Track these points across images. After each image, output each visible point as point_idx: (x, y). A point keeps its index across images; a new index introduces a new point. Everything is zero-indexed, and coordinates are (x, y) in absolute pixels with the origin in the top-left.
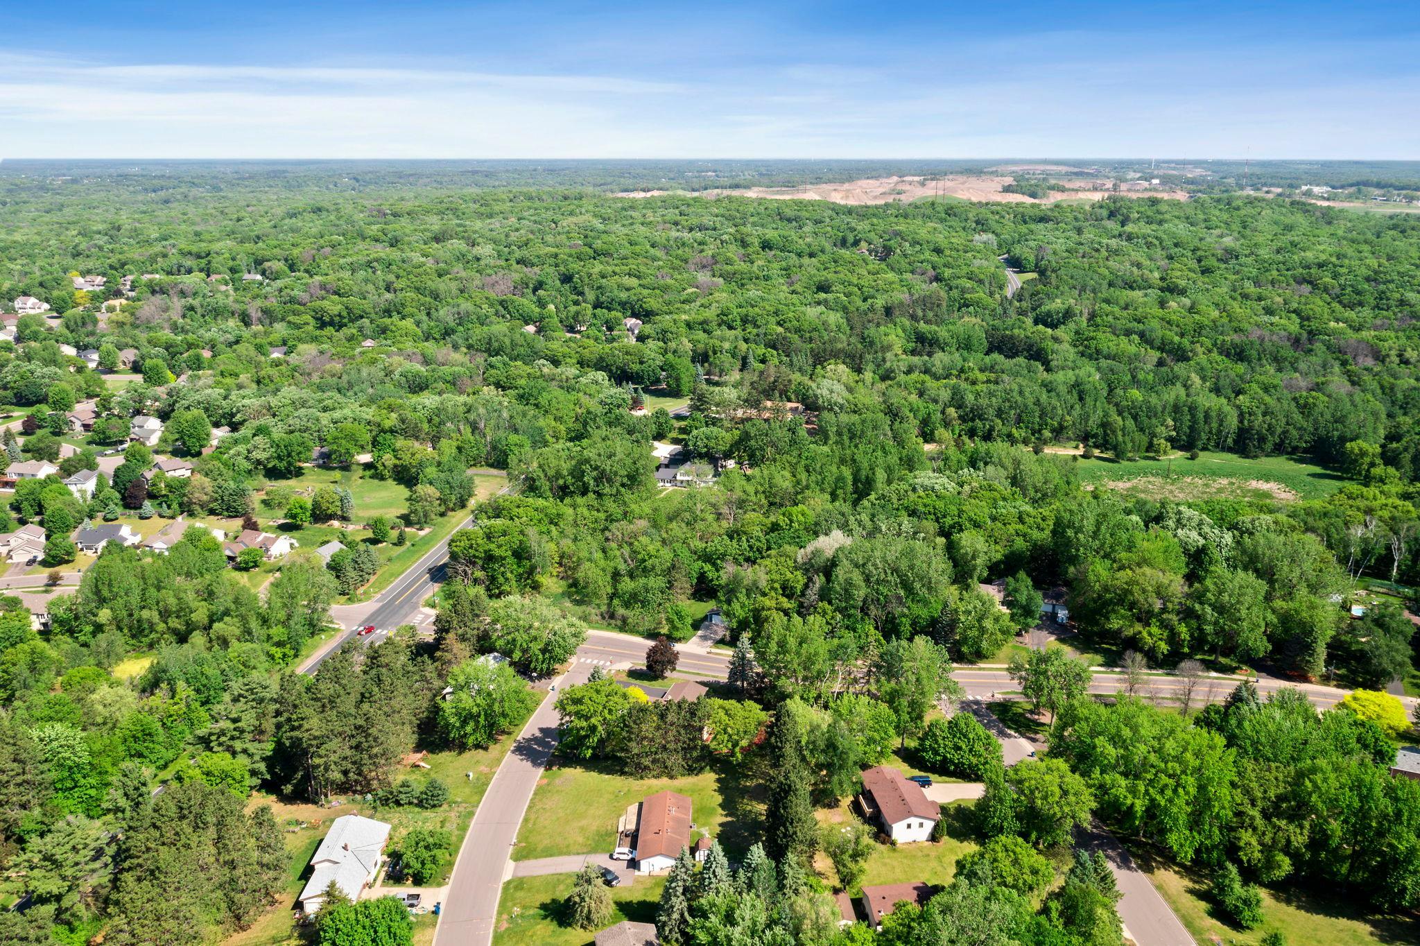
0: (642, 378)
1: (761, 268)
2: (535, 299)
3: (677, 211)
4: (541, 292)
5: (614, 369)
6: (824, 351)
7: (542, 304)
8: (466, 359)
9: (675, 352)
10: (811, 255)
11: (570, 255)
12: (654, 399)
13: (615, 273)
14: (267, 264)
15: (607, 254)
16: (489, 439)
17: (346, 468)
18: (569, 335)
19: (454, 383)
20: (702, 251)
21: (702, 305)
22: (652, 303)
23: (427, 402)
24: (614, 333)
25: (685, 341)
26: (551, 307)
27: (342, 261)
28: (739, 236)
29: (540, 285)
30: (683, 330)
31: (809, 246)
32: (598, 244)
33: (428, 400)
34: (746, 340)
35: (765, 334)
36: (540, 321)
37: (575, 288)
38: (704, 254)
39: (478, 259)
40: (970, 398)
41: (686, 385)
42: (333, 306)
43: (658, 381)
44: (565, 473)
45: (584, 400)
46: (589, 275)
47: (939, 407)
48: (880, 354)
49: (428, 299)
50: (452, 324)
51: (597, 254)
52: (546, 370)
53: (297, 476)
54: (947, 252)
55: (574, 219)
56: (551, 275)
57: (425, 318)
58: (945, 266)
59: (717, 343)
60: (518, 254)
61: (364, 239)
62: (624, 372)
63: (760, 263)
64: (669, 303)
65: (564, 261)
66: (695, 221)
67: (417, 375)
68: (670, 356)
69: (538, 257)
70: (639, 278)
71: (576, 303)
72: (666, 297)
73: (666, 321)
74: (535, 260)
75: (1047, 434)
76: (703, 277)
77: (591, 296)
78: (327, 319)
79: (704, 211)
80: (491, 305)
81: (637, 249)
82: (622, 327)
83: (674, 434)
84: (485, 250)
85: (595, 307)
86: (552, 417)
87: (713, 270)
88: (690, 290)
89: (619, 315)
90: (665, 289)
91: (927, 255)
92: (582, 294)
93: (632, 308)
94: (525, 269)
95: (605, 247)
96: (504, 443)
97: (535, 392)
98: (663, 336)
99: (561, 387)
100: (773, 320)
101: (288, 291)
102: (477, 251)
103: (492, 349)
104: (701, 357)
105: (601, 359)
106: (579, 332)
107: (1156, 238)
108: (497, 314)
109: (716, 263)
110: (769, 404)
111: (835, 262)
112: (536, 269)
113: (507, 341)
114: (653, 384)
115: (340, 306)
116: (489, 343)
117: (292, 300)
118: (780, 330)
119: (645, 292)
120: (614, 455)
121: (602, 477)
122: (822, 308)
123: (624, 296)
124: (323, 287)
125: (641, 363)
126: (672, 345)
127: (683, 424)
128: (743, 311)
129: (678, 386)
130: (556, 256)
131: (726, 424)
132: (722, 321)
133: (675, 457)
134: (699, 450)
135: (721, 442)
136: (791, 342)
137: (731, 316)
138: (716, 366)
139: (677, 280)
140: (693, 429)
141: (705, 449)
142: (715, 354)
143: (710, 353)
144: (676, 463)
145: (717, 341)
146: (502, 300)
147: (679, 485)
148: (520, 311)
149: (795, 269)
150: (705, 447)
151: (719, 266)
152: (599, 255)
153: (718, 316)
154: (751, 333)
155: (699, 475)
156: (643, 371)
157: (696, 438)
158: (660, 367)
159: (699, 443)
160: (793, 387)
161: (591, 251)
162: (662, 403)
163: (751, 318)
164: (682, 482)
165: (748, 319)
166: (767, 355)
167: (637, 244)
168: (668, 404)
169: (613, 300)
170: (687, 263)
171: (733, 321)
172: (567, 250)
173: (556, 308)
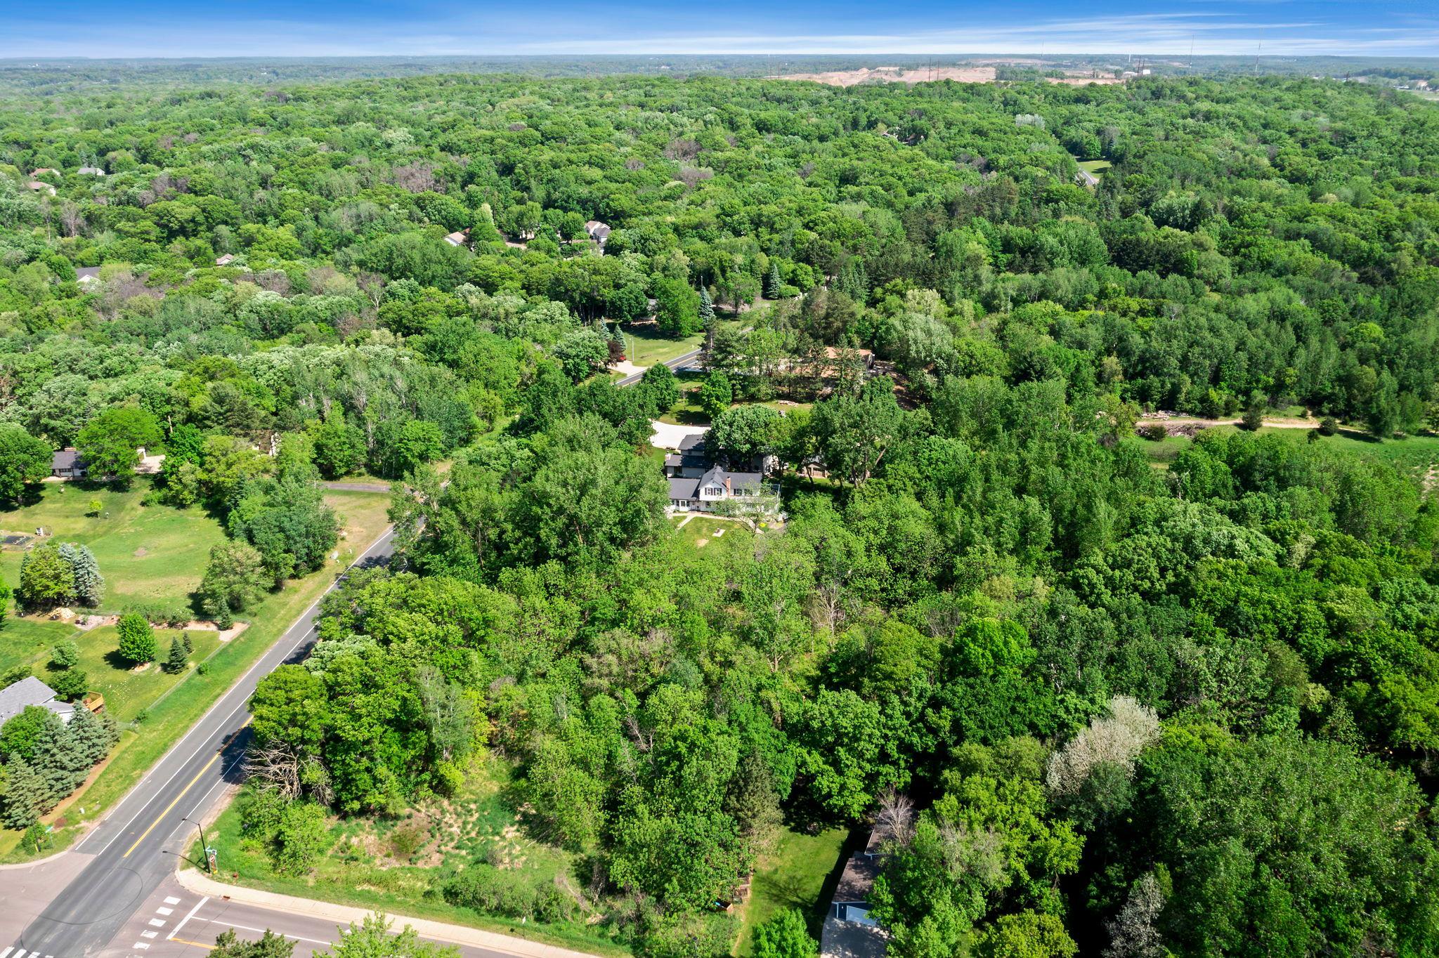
0: (620, 310)
1: (760, 155)
2: (463, 196)
3: (641, 92)
4: (472, 187)
5: (577, 296)
6: (886, 265)
7: (473, 203)
8: (352, 284)
9: (665, 269)
10: (822, 139)
11: (511, 140)
12: (641, 342)
13: (571, 162)
14: (111, 155)
15: (559, 138)
16: (371, 428)
17: (119, 486)
18: (510, 245)
19: (333, 325)
20: (681, 134)
21: (692, 203)
22: (623, 200)
23: (275, 358)
24: (574, 242)
25: (679, 253)
26: (486, 207)
27: (205, 148)
28: (726, 116)
29: (471, 178)
30: (672, 236)
31: (818, 127)
32: (547, 125)
33: (281, 354)
34: (766, 251)
35: (793, 243)
36: (471, 227)
37: (518, 182)
38: (685, 137)
39: (389, 146)
40: (1136, 340)
41: (688, 317)
42: (184, 208)
43: (644, 314)
44: (500, 515)
45: (534, 349)
46: (537, 165)
47: (1089, 354)
48: (969, 271)
49: (316, 197)
50: (349, 231)
51: (546, 138)
52: (474, 301)
53: (28, 503)
54: (992, 134)
55: (516, 101)
56: (487, 166)
57: (311, 223)
58: (995, 151)
59: (725, 255)
60: (442, 139)
61: (245, 121)
62: (591, 299)
63: (760, 148)
64: (645, 201)
65: (503, 147)
66: (666, 102)
67: (274, 310)
68: (658, 275)
69: (469, 142)
70: (602, 167)
71: (520, 202)
72: (641, 192)
73: (645, 225)
74: (465, 146)
75: (1259, 396)
76: (686, 167)
77: (539, 192)
78: (175, 225)
79: (673, 92)
80: (402, 205)
81: (598, 131)
82: (584, 234)
83: (682, 405)
84: (398, 134)
85: (545, 207)
86: (481, 384)
87: (698, 158)
88: (673, 183)
89: (578, 216)
90: (639, 182)
91: (968, 138)
92: (527, 189)
93: (596, 209)
94: (451, 158)
95: (556, 128)
96: (396, 437)
97: (453, 340)
98: (643, 245)
99: (496, 331)
100: (797, 222)
101: (125, 187)
102: (389, 135)
103: (392, 268)
104: (702, 278)
105: (558, 281)
106: (525, 241)
107: (1239, 117)
108: (411, 218)
109: (701, 148)
110: (832, 354)
111: (855, 146)
112: (466, 158)
113: (418, 259)
114: (636, 318)
115: (194, 208)
116: (390, 259)
117: (131, 201)
118: (813, 235)
119: (613, 186)
120: (593, 482)
121: (572, 528)
122: (862, 206)
123: (584, 191)
124: (173, 181)
125: (617, 286)
126: (661, 258)
127: (693, 386)
128: (753, 209)
129: (675, 322)
130: (492, 140)
131: (765, 389)
132: (725, 224)
133: (694, 454)
134: (737, 446)
135: (775, 433)
136: (831, 253)
137: (736, 217)
138: (728, 289)
139: (652, 170)
140: (714, 401)
141: (748, 446)
142: (723, 271)
143: (717, 270)
144: (695, 466)
145: (724, 253)
146: (419, 198)
147: (703, 508)
148: (443, 213)
149: (804, 156)
150: (747, 441)
151: (705, 153)
152: (548, 139)
153: (718, 216)
154: (770, 240)
155: (737, 491)
156: (620, 299)
157: (731, 425)
158: (646, 293)
159: (736, 436)
160: (856, 324)
161: (538, 134)
162: (653, 348)
163: (764, 219)
164: (708, 503)
165: (761, 221)
166: (798, 272)
167: (596, 125)
168: (661, 350)
169: (569, 197)
170: (663, 148)
171: (740, 224)
172: (507, 133)
173: (493, 208)
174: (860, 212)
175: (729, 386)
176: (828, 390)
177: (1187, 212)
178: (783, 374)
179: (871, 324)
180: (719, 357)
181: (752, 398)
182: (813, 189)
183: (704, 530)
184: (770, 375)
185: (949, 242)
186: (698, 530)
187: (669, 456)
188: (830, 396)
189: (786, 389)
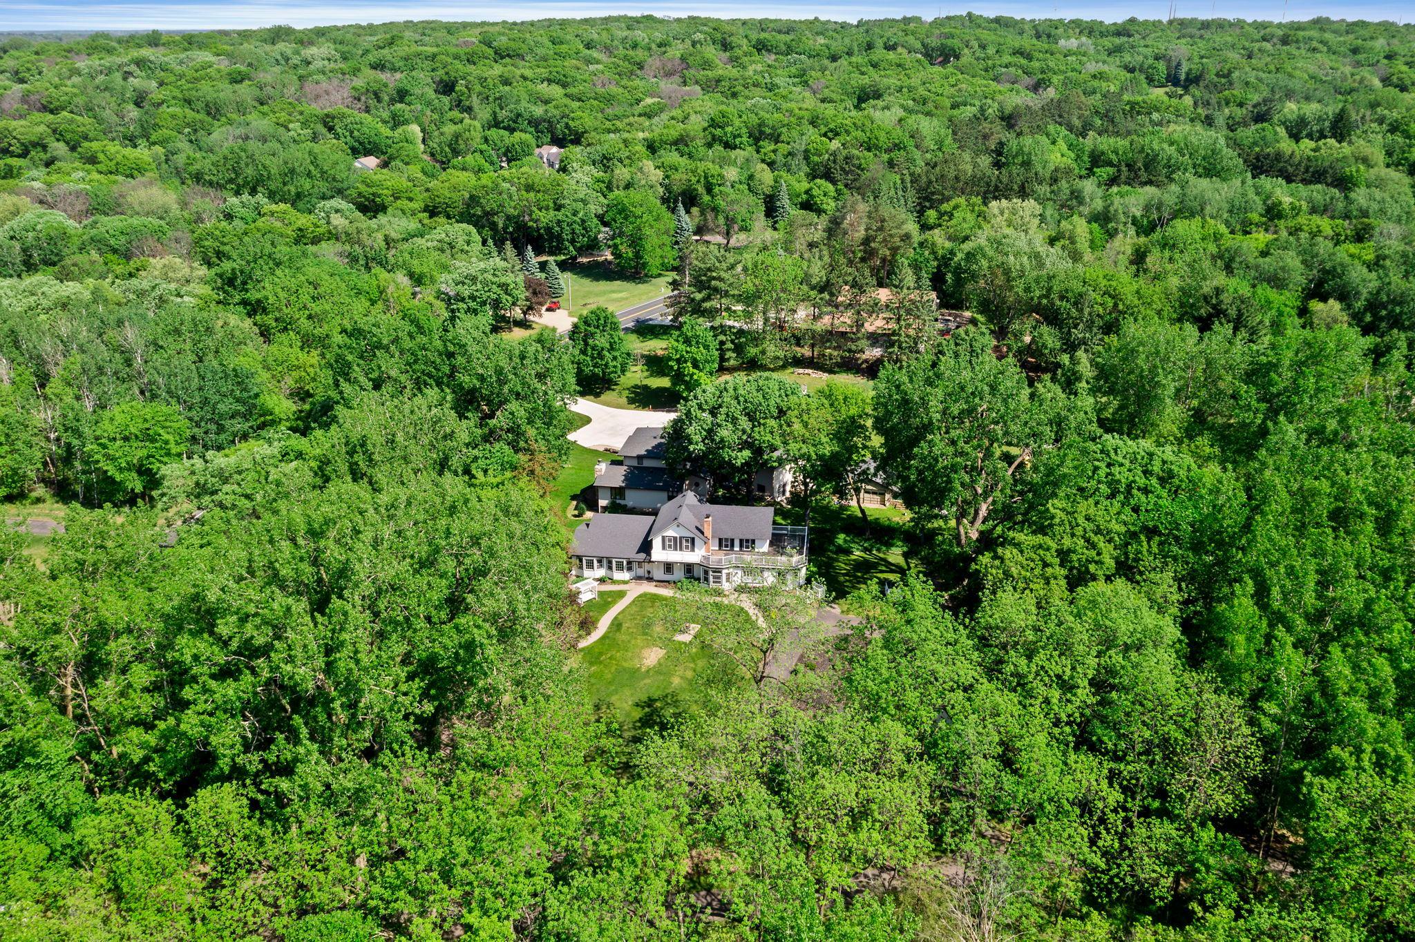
0: (559, 238)
1: (759, 73)
2: (386, 115)
4: (400, 107)
5: (495, 219)
7: (397, 123)
9: (628, 187)
10: (834, 58)
11: (456, 57)
12: (587, 284)
13: (525, 79)
15: (515, 55)
20: (664, 54)
21: (673, 119)
22: (586, 120)
25: (649, 168)
26: (414, 128)
28: (719, 36)
29: (402, 95)
30: (642, 152)
31: (828, 47)
32: (502, 42)
34: (769, 164)
35: (806, 155)
37: (458, 101)
38: (669, 57)
39: (309, 64)
41: (657, 249)
42: (29, 127)
43: (593, 246)
46: (483, 80)
48: (1063, 184)
49: (200, 116)
51: (500, 55)
54: (1037, 55)
56: (423, 84)
58: (1043, 71)
59: (712, 173)
60: (371, 58)
62: (520, 225)
63: (758, 67)
64: (612, 119)
65: (445, 64)
69: (406, 59)
70: (564, 86)
71: (457, 122)
72: (609, 111)
73: (610, 142)
74: (401, 64)
76: (668, 85)
77: (484, 113)
80: (305, 124)
81: (564, 48)
82: (532, 158)
83: (637, 375)
84: (322, 50)
85: (488, 127)
87: (683, 77)
88: (649, 101)
89: (529, 139)
90: (609, 100)
92: (468, 108)
93: (551, 129)
94: (381, 75)
95: (512, 44)
96: (89, 433)
98: (605, 166)
102: (308, 52)
103: (240, 181)
104: (682, 200)
105: (473, 201)
108: (312, 138)
109: (688, 67)
110: (884, 295)
112: (398, 75)
114: (582, 251)
115: (42, 128)
118: (834, 146)
119: (574, 105)
123: (538, 111)
124: (26, 98)
125: (558, 208)
126: (624, 173)
127: (657, 346)
128: (752, 119)
129: (638, 256)
130: (434, 56)
131: (773, 349)
132: (714, 138)
133: (647, 463)
134: (726, 454)
135: (797, 426)
136: (859, 167)
137: (729, 129)
138: (715, 209)
139: (625, 88)
140: (689, 368)
141: (747, 453)
142: (709, 190)
143: (701, 189)
144: (650, 487)
145: (710, 165)
146: (327, 116)
147: (659, 574)
148: (356, 133)
149: (813, 73)
150: (745, 445)
151: (692, 72)
152: (502, 58)
153: (705, 130)
154: (774, 151)
155: (725, 543)
156: (559, 222)
157: (713, 412)
158: (601, 218)
159: (725, 433)
160: (911, 253)
161: (490, 52)
162: (604, 293)
163: (768, 131)
164: (669, 567)
165: (761, 133)
166: (814, 192)
167: (562, 43)
168: (615, 296)
169: (519, 115)
170: (641, 68)
171: (735, 137)
172: (453, 50)
173: (423, 131)
174: (895, 119)
175: (714, 345)
176: (877, 352)
177: (1327, 124)
178: (804, 326)
179: (934, 253)
180: (698, 296)
181: (752, 365)
182: (827, 105)
183: (658, 629)
184: (781, 328)
185: (1026, 150)
186: (646, 627)
187: (602, 467)
188: (879, 362)
189: (806, 352)
